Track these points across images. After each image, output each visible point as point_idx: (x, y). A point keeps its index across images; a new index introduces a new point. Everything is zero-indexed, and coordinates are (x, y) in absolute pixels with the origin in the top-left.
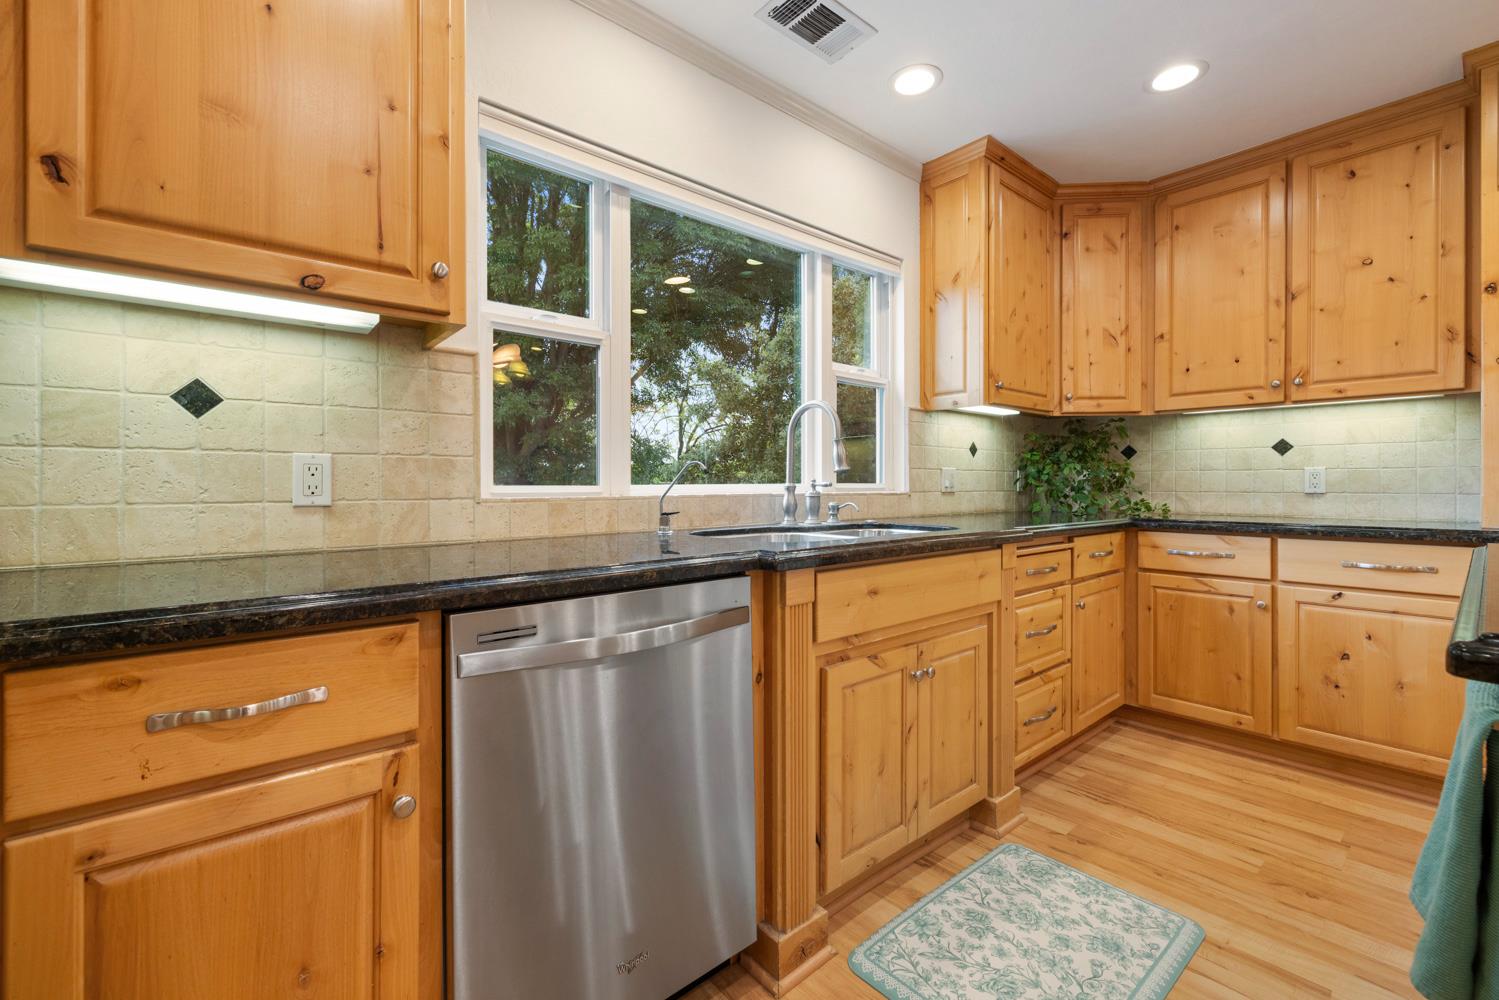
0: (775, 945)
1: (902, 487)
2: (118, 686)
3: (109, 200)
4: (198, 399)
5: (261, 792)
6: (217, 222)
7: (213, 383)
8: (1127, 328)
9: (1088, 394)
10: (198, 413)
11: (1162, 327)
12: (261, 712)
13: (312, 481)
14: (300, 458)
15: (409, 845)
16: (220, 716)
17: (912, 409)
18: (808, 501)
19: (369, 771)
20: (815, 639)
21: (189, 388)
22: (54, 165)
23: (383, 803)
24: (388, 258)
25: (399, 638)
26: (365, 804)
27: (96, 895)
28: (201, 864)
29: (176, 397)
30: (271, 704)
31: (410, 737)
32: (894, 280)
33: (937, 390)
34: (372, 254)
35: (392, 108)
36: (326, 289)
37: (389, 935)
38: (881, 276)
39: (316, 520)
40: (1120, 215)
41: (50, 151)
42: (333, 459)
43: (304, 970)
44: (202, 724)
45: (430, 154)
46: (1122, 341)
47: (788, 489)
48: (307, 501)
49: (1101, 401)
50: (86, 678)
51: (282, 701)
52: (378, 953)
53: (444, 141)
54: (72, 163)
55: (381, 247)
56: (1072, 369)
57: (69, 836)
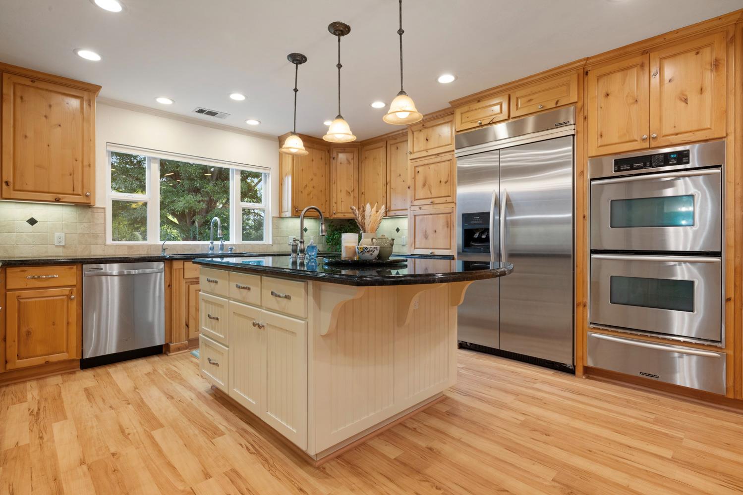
0: (170, 346)
1: (271, 243)
2: (23, 271)
3: (17, 188)
4: (32, 222)
5: (46, 291)
6: (38, 189)
7: (36, 218)
8: (354, 190)
9: (341, 212)
10: (32, 225)
11: (363, 191)
12: (46, 278)
13: (60, 240)
14: (57, 235)
15: (74, 306)
16: (39, 277)
17: (273, 217)
18: (220, 246)
19: (66, 291)
20: (184, 277)
21: (30, 219)
22: (7, 183)
23: (69, 297)
24: (75, 192)
25: (72, 268)
26: (65, 297)
27: (19, 303)
28: (36, 301)
29: (27, 221)
30: (47, 277)
31: (74, 286)
32: (269, 174)
33: (283, 211)
34: (72, 192)
35: (76, 161)
36: (61, 200)
37: (70, 321)
38: (265, 174)
39: (61, 249)
40: (351, 152)
41: (6, 180)
42: (65, 235)
43: (54, 323)
44: (36, 278)
45: (86, 169)
46: (352, 194)
47: (211, 243)
48: (58, 245)
49: (345, 214)
50: (18, 269)
51: (50, 276)
52: (68, 323)
53: (89, 165)
54: (10, 182)
55: (74, 190)
56: (336, 203)
57: (15, 293)
